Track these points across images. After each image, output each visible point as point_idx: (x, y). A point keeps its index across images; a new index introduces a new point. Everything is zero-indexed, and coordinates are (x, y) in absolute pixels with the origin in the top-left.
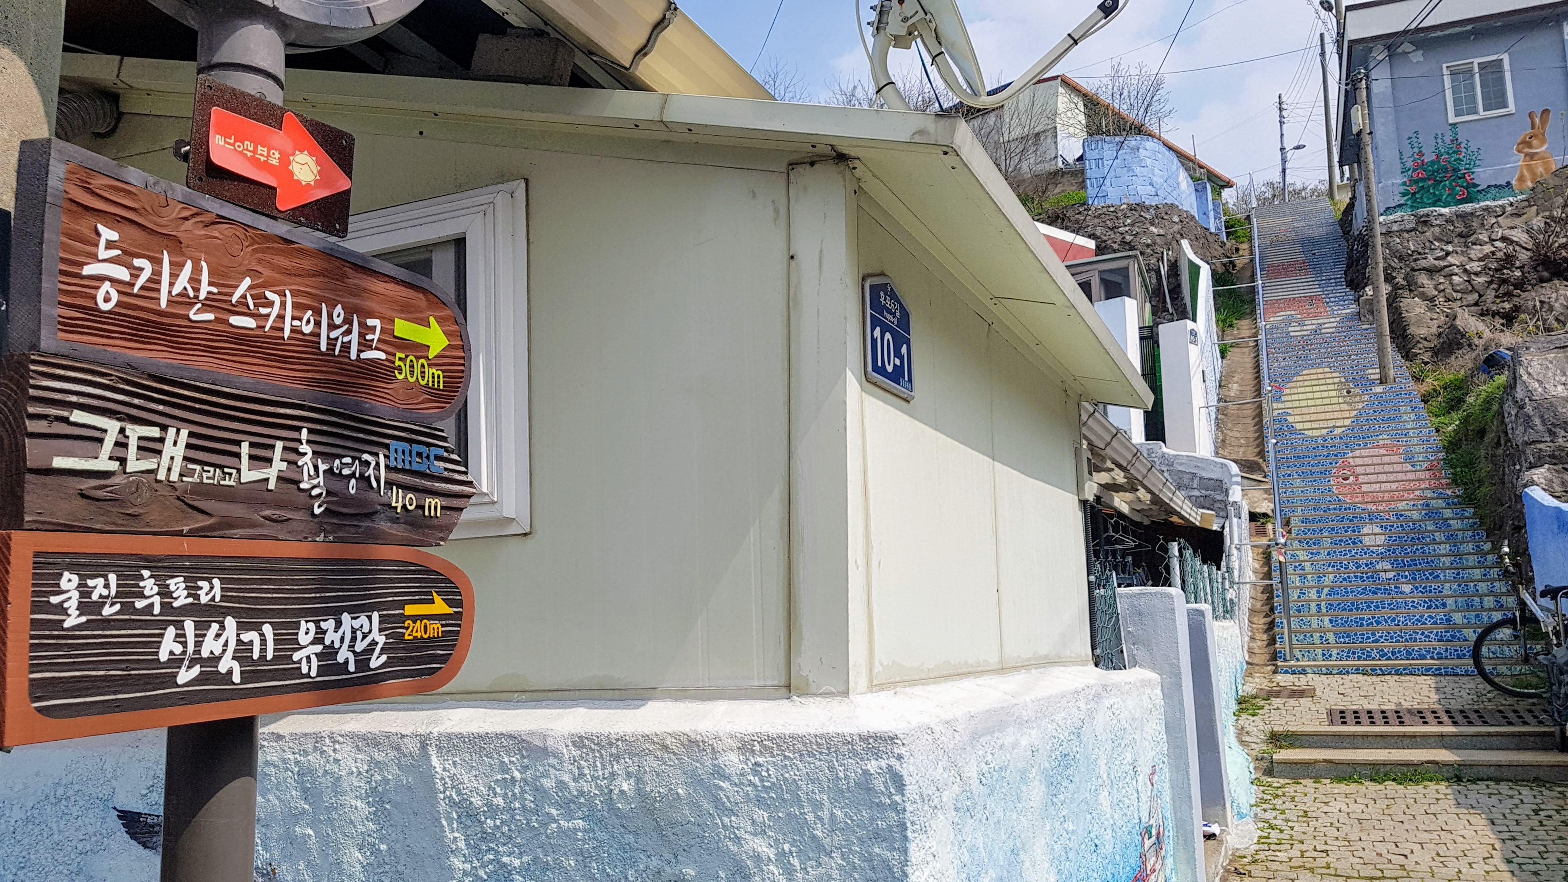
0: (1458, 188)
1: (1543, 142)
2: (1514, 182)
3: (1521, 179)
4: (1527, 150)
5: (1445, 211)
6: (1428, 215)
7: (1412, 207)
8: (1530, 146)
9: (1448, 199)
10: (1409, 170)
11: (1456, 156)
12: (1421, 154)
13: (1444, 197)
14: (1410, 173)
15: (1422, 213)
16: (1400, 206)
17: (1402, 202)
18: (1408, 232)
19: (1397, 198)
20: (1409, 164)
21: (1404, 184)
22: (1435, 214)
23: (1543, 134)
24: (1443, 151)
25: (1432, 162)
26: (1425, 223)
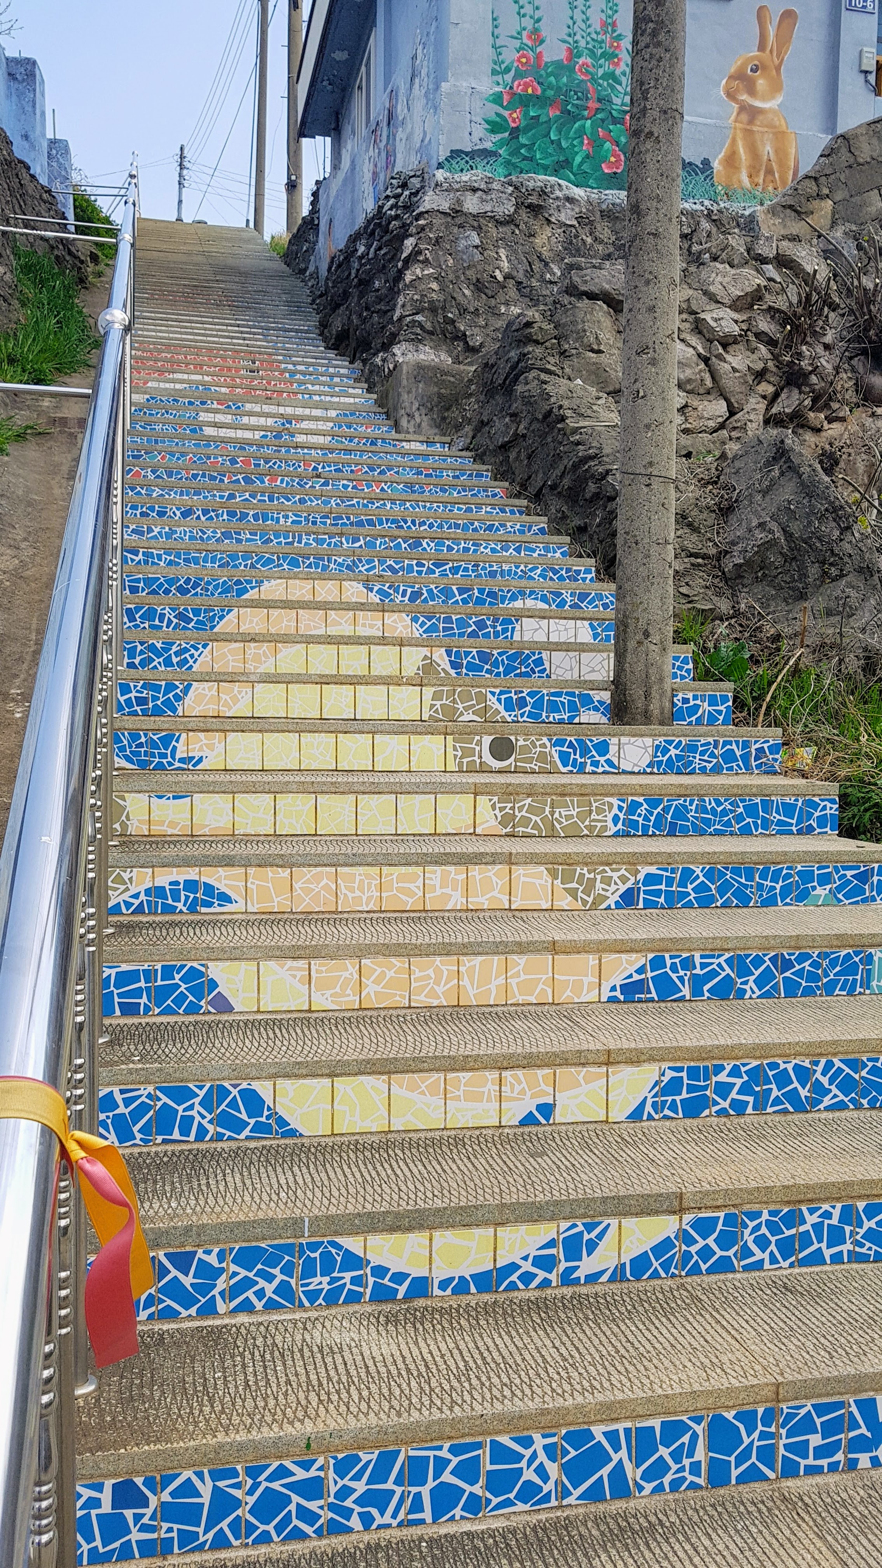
0: (608, 145)
1: (776, 87)
2: (716, 165)
3: (731, 160)
4: (744, 97)
5: (578, 192)
6: (543, 193)
7: (508, 163)
8: (751, 90)
9: (584, 167)
10: (507, 70)
11: (607, 67)
12: (537, 38)
13: (578, 159)
14: (509, 77)
15: (531, 184)
16: (485, 154)
17: (488, 145)
18: (499, 223)
19: (479, 131)
20: (510, 56)
21: (497, 99)
22: (558, 193)
23: (778, 69)
24: (582, 43)
25: (558, 64)
26: (535, 210)
